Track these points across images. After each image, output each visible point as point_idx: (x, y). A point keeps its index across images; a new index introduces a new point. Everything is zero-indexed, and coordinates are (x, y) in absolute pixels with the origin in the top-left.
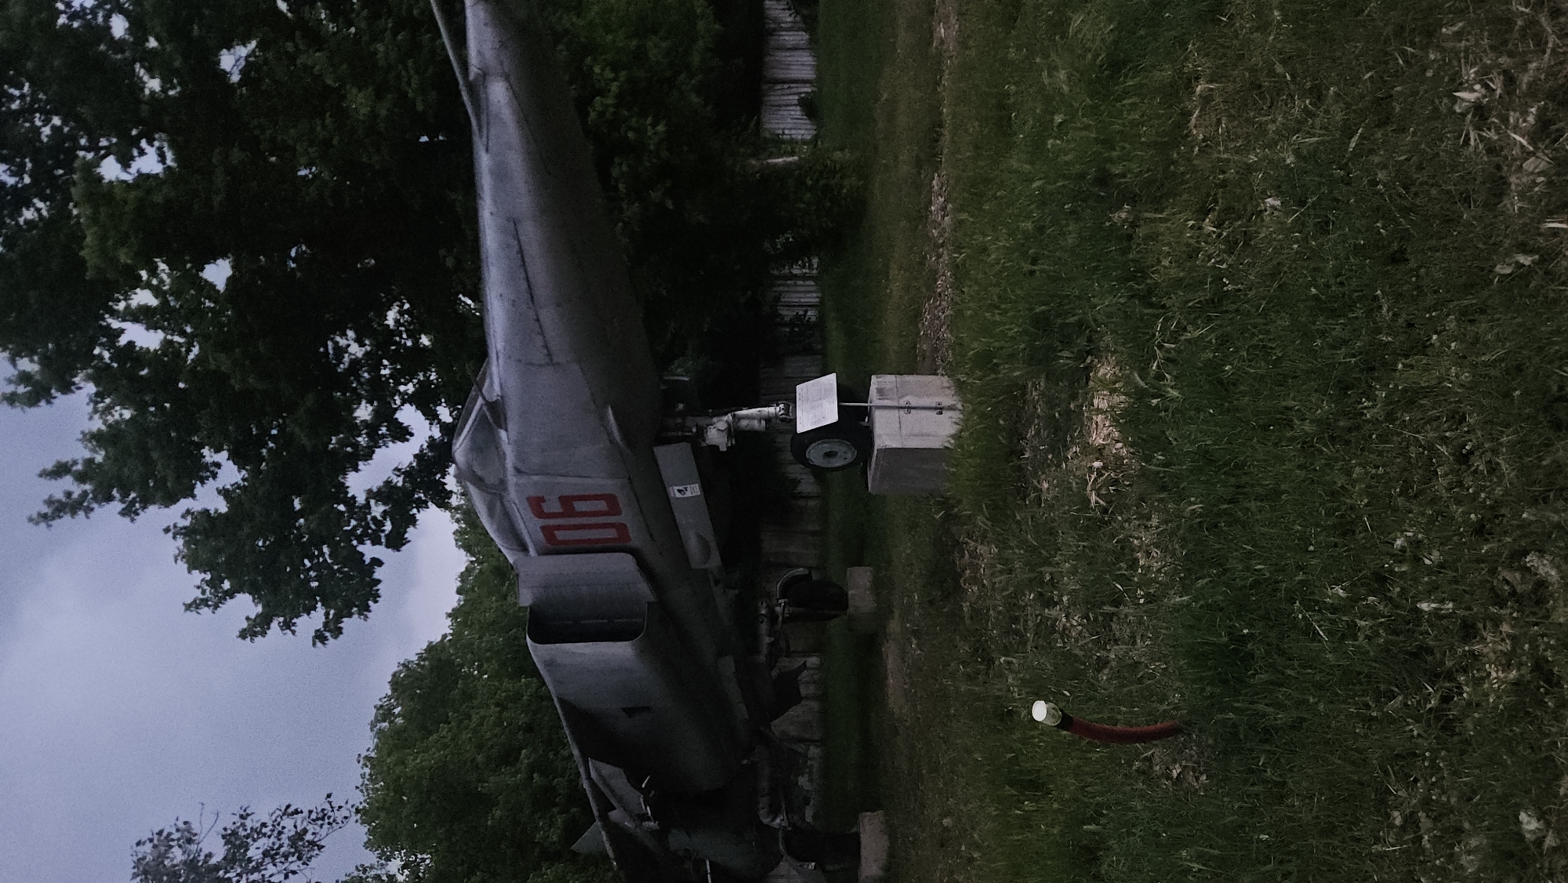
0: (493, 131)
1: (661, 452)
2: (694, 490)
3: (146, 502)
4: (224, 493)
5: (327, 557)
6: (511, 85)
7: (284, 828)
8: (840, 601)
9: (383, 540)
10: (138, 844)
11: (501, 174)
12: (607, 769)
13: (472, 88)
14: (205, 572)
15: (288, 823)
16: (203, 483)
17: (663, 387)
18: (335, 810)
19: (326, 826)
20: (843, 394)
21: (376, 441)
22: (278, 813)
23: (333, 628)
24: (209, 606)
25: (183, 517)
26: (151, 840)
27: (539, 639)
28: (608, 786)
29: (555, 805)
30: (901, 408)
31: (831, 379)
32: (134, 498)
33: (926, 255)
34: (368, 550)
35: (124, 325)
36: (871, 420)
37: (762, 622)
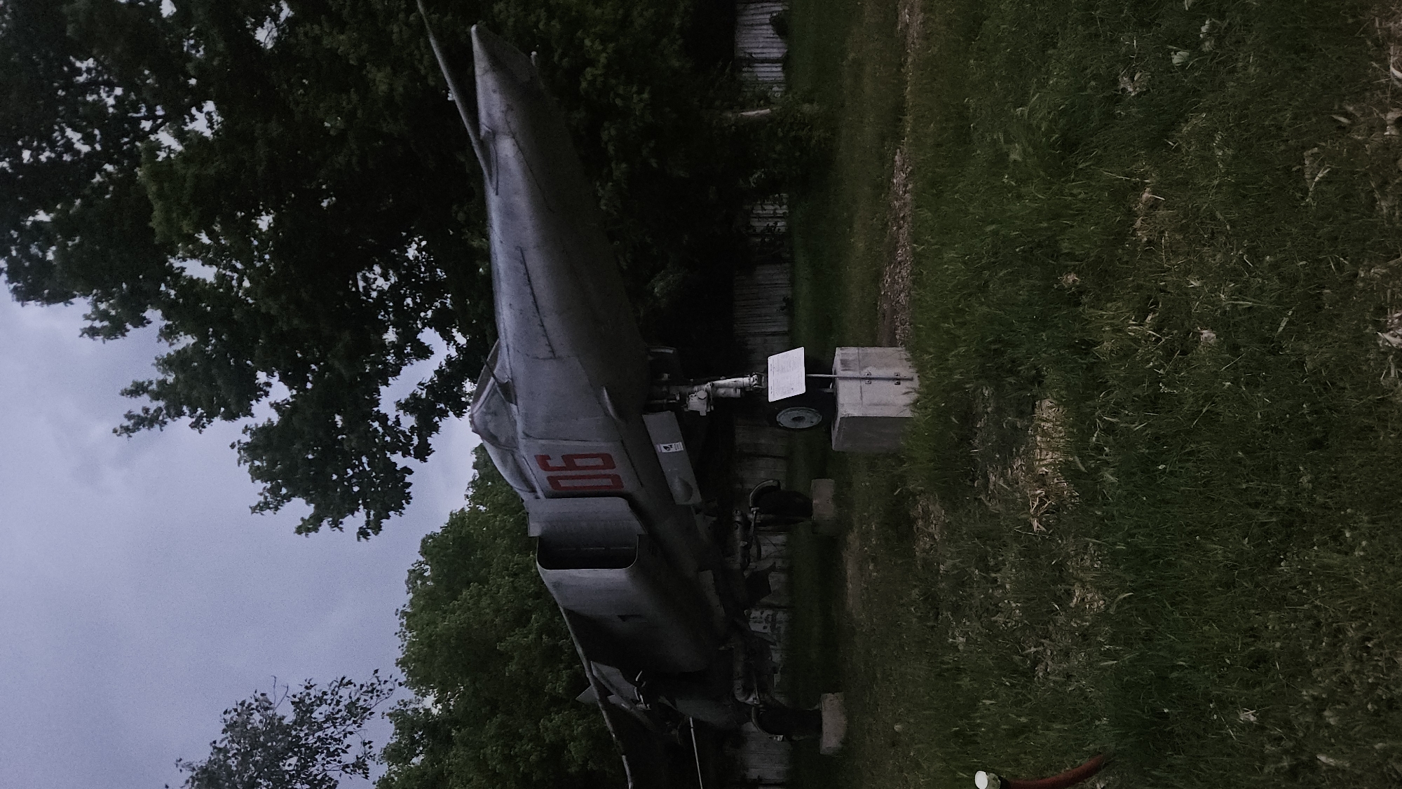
0: (501, 178)
1: (651, 420)
2: (678, 447)
3: (211, 416)
4: (276, 406)
5: (366, 466)
6: (517, 142)
7: (341, 697)
8: (806, 508)
9: (412, 452)
10: (225, 712)
11: (509, 213)
12: (606, 669)
13: (483, 144)
14: (266, 482)
15: (344, 692)
16: (258, 401)
17: (650, 358)
18: (382, 683)
19: (375, 698)
20: (810, 365)
21: (402, 359)
22: (335, 684)
23: (374, 526)
24: (270, 508)
25: (244, 432)
26: (236, 710)
27: (546, 566)
28: (608, 681)
29: (561, 661)
30: (863, 379)
31: (799, 353)
32: (202, 414)
33: (887, 223)
34: (399, 460)
35: (183, 264)
36: (835, 388)
37: (737, 528)
